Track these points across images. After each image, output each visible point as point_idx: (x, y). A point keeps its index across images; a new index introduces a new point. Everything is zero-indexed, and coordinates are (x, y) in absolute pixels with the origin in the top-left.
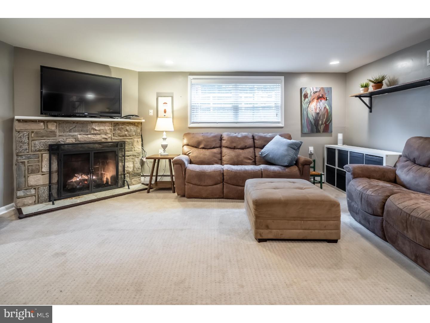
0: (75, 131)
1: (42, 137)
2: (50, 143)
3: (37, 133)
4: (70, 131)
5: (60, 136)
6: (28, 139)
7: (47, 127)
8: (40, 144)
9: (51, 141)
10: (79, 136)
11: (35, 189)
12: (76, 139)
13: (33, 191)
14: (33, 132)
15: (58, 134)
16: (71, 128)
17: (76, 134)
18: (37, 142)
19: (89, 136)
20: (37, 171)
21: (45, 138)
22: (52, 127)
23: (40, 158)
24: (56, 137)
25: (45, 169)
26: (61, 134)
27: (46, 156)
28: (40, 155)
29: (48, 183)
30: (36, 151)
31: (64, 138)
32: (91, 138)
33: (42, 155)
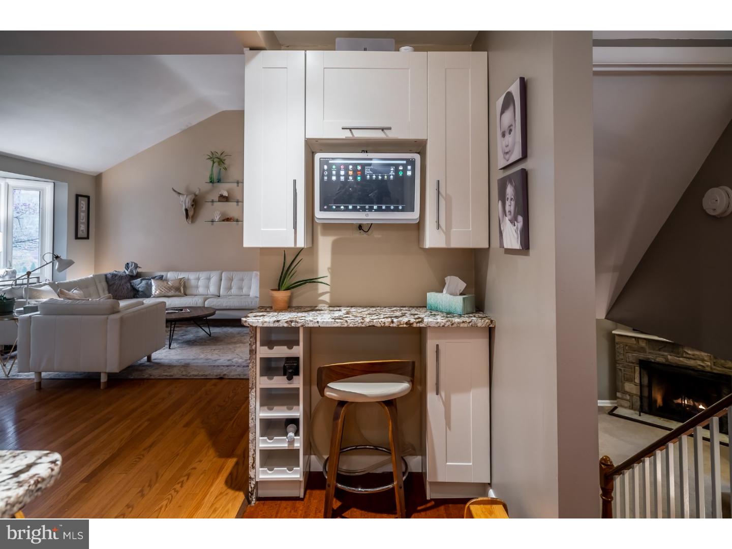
0: (665, 351)
1: (635, 351)
2: (640, 358)
3: (630, 347)
4: (659, 350)
5: (650, 353)
6: (624, 351)
7: (638, 343)
8: (632, 356)
9: (642, 356)
10: (669, 357)
11: (629, 395)
12: (667, 360)
13: (628, 397)
14: (626, 345)
15: (648, 350)
16: (661, 347)
17: (666, 354)
18: (630, 355)
19: (681, 359)
20: (631, 380)
21: (636, 352)
22: (643, 344)
23: (633, 369)
24: (646, 353)
25: (637, 380)
26: (650, 351)
27: (637, 368)
28: (633, 367)
29: (639, 394)
30: (629, 362)
31: (655, 356)
32: (683, 362)
33: (635, 367)
